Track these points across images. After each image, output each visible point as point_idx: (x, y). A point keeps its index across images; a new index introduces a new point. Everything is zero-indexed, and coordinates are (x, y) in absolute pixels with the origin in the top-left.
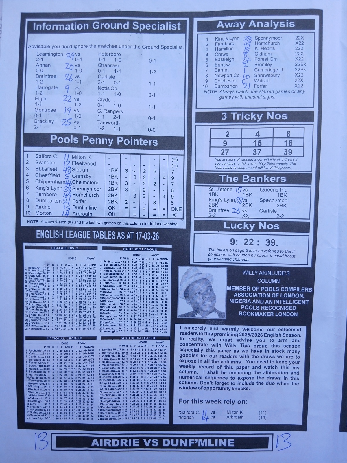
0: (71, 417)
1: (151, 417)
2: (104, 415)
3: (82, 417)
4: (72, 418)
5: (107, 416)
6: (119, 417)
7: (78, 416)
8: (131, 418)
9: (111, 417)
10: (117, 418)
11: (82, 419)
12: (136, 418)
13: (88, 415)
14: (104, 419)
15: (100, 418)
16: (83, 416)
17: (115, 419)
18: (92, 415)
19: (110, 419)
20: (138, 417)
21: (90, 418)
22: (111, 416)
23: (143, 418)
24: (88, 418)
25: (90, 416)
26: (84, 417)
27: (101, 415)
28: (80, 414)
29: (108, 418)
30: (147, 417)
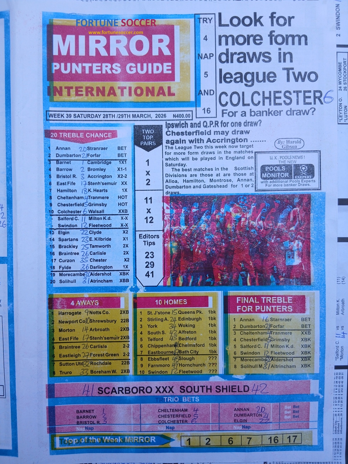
0: (339, 458)
1: (341, 386)
2: (337, 429)
3: (340, 448)
4: (341, 457)
5: (339, 426)
6: (340, 415)
7: (338, 452)
8: (342, 404)
9: (340, 423)
10: (341, 417)
11: (341, 448)
12: (342, 400)
13: (337, 443)
14: (342, 429)
15: (340, 432)
16: (338, 447)
17: (342, 418)
18: (337, 439)
19: (342, 424)
20: (340, 398)
21: (340, 441)
22: (338, 422)
23: (342, 393)
24: (340, 443)
25: (338, 441)
26: (340, 446)
27: (337, 431)
28: (336, 450)
29: (340, 425)
30: (341, 390)
